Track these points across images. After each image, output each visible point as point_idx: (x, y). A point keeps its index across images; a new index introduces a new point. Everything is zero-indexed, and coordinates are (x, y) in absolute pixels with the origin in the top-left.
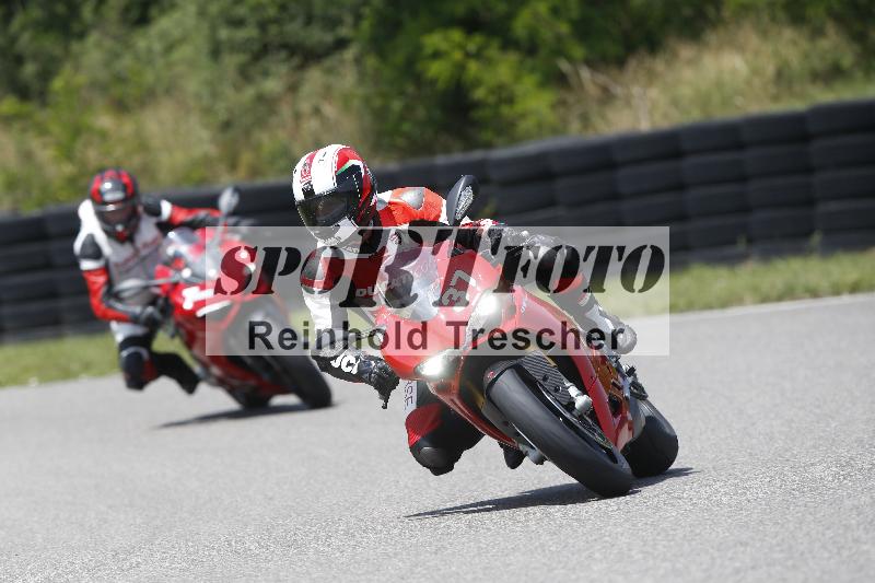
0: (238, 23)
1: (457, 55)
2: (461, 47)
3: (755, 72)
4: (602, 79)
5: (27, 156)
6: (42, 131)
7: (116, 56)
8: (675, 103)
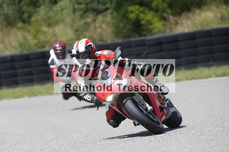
0: (80, 3)
1: (137, 12)
2: (138, 10)
4: (175, 18)
5: (25, 38)
6: (29, 31)
7: (48, 12)
8: (194, 25)
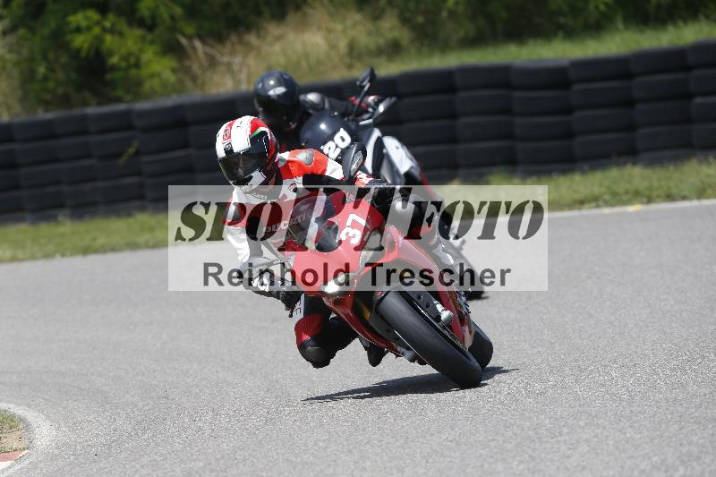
1: (97, 30)
2: (99, 24)
3: (333, 47)
